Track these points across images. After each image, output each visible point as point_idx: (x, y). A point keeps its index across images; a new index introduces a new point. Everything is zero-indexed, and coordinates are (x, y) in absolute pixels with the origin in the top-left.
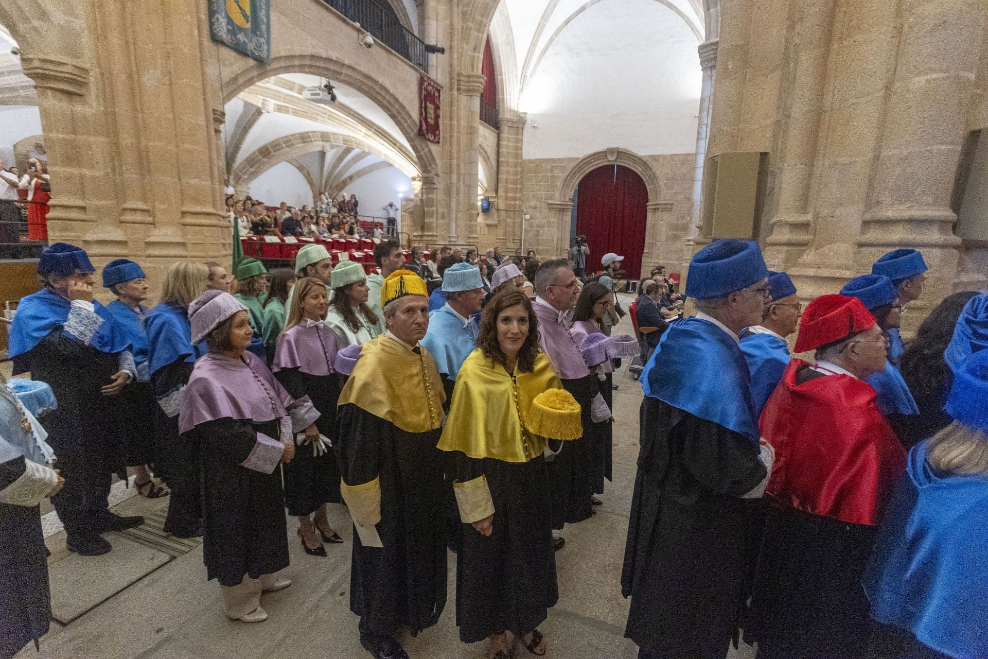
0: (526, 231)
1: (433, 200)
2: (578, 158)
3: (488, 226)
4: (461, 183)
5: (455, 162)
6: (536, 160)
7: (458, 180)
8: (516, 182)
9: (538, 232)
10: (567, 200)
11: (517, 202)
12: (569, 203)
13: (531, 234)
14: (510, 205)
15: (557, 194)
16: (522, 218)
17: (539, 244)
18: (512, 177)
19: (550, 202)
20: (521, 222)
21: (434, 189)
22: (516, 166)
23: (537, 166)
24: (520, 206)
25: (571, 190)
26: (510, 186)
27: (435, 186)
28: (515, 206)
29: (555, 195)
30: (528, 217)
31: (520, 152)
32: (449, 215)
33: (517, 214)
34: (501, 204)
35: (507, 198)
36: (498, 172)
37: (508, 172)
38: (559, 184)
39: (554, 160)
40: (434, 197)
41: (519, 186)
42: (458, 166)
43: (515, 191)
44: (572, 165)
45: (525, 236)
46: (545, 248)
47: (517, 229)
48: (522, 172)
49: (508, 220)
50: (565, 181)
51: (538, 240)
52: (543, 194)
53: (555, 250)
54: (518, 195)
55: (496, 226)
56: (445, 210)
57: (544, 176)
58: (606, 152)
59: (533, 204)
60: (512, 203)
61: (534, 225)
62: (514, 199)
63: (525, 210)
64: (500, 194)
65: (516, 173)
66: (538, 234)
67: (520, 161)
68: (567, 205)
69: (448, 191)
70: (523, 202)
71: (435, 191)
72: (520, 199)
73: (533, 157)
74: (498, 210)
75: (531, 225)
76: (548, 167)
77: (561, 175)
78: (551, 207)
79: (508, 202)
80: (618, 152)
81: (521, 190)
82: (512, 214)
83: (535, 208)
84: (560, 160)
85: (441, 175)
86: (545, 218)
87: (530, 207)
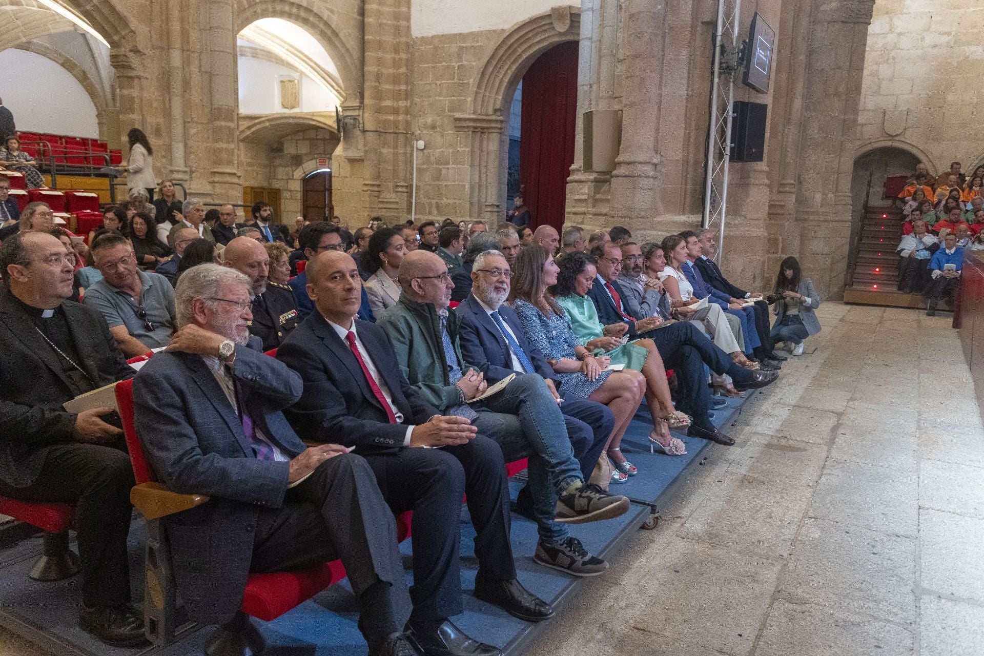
0: (419, 170)
1: (132, 99)
2: (503, 30)
3: (352, 161)
4: (194, 69)
5: (176, 27)
6: (434, 37)
7: (186, 62)
8: (396, 80)
9: (439, 171)
10: (491, 111)
11: (401, 117)
12: (494, 118)
13: (427, 177)
14: (386, 121)
15: (469, 99)
16: (413, 147)
17: (440, 195)
18: (391, 71)
19: (457, 115)
20: (412, 155)
21: (132, 78)
22: (396, 49)
23: (436, 48)
24: (408, 124)
25: (497, 93)
26: (387, 87)
27: (134, 73)
28: (396, 124)
29: (465, 101)
30: (421, 144)
31: (403, 23)
32: (169, 129)
33: (401, 139)
34: (369, 120)
35: (379, 110)
36: (363, 62)
37: (380, 62)
38: (471, 81)
39: (461, 37)
40: (135, 93)
41: (403, 87)
42: (185, 34)
43: (396, 96)
44: (492, 45)
45: (418, 180)
46: (451, 201)
47: (401, 166)
48: (409, 63)
49: (385, 151)
50: (483, 74)
51: (439, 188)
52: (445, 101)
53: (468, 205)
54: (402, 104)
55: (363, 160)
56: (160, 120)
57: (448, 67)
58: (550, 16)
59: (429, 120)
60: (391, 118)
61: (432, 158)
62: (396, 111)
63: (417, 132)
64: (367, 101)
65: (396, 64)
66: (438, 176)
67: (403, 39)
68: (490, 121)
69: (165, 84)
70: (414, 116)
71: (136, 82)
72: (407, 111)
73: (429, 33)
74: (364, 131)
75: (427, 161)
76: (454, 49)
77: (475, 64)
78: (459, 125)
79: (384, 117)
80: (571, 14)
81: (408, 95)
82: (390, 138)
83: (433, 127)
84: (473, 35)
85: (148, 52)
86: (451, 145)
87: (426, 126)
